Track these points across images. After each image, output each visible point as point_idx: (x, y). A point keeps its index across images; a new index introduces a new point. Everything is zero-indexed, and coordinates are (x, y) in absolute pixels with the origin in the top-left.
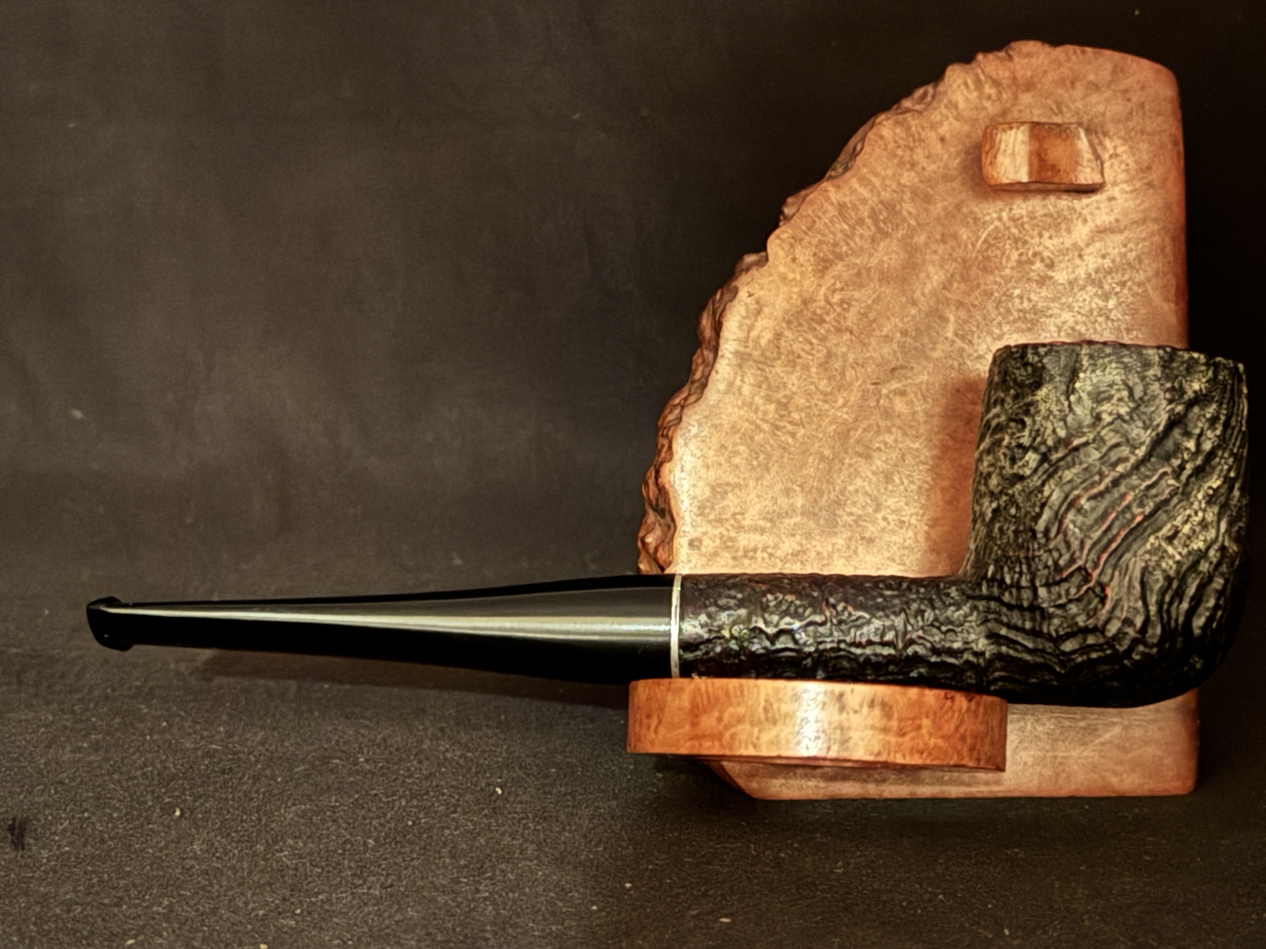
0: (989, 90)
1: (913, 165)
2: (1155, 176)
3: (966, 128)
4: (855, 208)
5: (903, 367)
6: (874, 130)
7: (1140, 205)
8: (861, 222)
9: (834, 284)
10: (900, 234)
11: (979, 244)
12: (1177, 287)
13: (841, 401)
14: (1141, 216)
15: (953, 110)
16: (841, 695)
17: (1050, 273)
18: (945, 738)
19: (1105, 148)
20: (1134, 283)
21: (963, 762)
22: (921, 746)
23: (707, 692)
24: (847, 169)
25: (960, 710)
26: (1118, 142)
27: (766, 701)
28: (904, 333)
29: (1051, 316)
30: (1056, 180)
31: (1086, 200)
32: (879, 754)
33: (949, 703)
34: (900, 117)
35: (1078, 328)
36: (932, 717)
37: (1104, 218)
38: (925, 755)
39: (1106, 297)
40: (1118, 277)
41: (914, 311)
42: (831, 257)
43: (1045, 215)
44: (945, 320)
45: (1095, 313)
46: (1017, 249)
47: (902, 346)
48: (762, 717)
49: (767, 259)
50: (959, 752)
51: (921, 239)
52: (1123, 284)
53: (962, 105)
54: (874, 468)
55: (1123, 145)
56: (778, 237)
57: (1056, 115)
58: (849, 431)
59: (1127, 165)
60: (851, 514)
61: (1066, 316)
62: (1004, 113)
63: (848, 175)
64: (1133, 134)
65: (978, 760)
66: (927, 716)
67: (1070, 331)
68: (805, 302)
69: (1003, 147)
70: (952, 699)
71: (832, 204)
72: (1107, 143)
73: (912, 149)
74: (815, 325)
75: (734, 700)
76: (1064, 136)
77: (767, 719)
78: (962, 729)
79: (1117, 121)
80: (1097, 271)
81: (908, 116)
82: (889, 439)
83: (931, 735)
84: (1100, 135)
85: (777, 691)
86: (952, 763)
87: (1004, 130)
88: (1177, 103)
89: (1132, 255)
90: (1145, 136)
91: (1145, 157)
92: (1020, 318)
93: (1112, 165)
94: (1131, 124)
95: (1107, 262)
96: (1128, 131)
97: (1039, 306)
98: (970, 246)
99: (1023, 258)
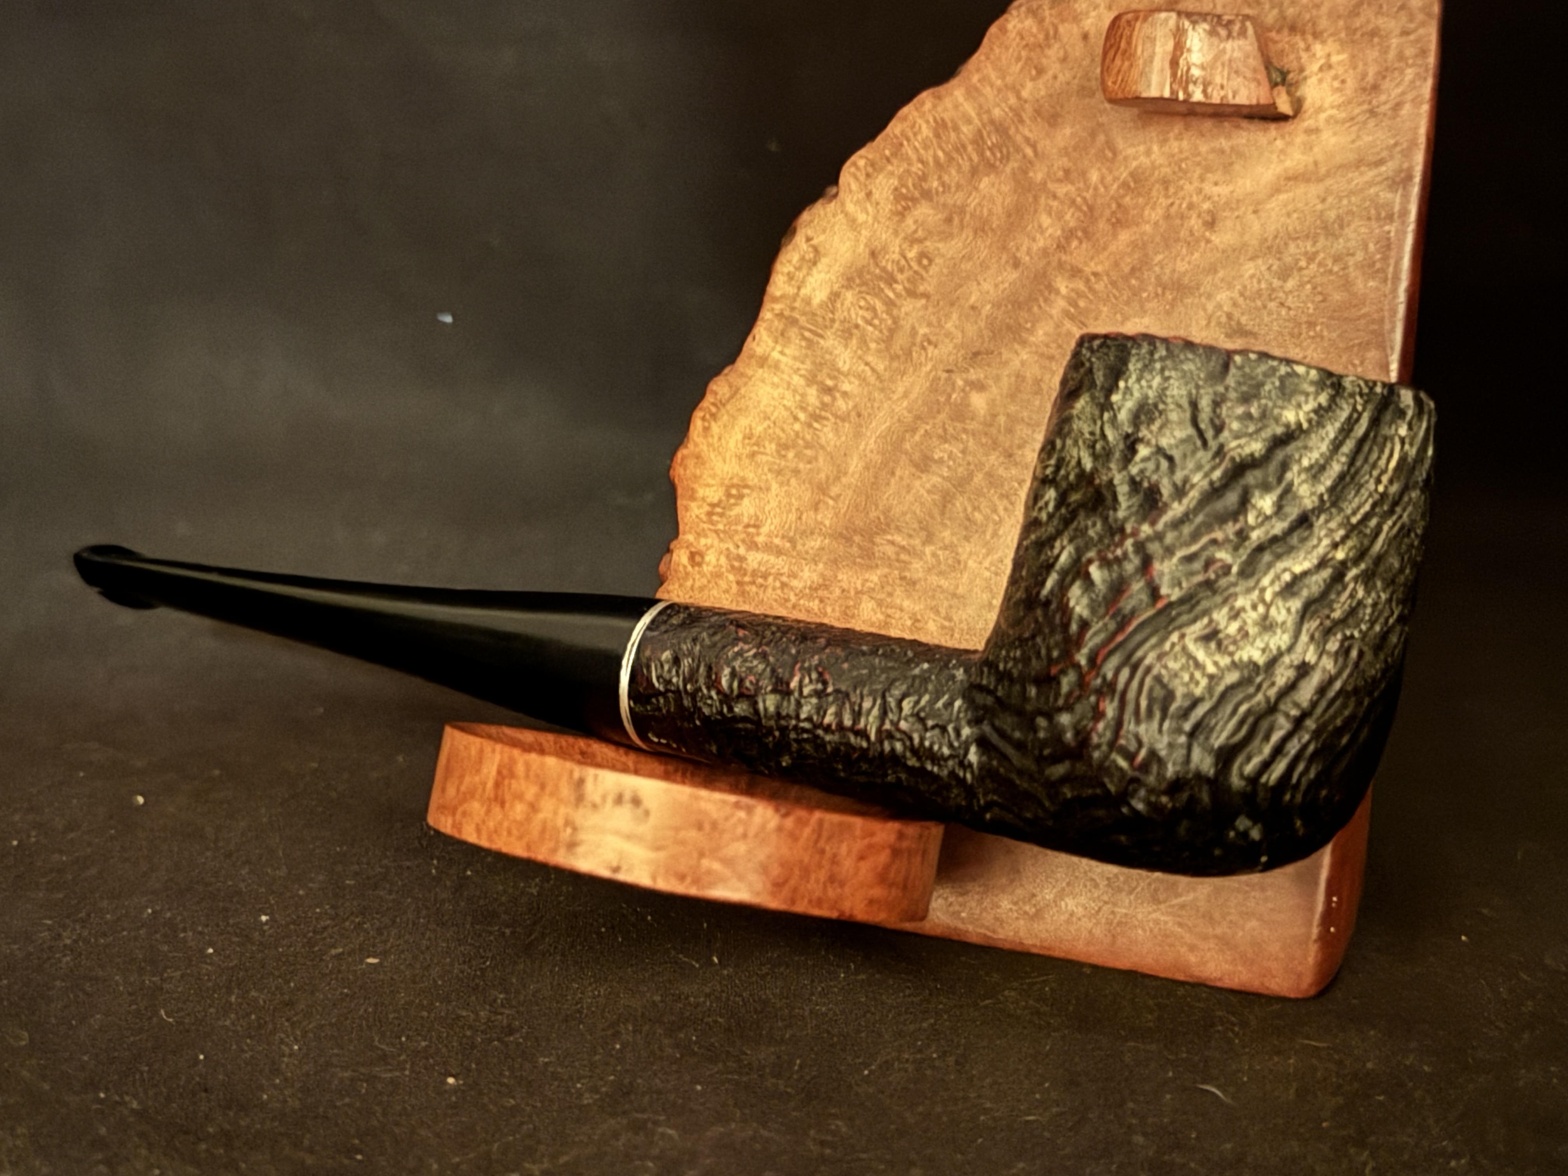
1: (1041, 72)
4: (956, 129)
5: (989, 352)
7: (1353, 141)
8: (961, 147)
9: (915, 231)
10: (1010, 167)
11: (1113, 188)
13: (901, 390)
14: (1353, 157)
16: (581, 781)
17: (1208, 233)
19: (1312, 57)
20: (1328, 256)
22: (684, 868)
25: (761, 827)
26: (1333, 47)
27: (500, 774)
28: (997, 306)
29: (1201, 296)
31: (1275, 131)
35: (1236, 314)
37: (1296, 159)
39: (1284, 274)
40: (1304, 246)
41: (1014, 275)
42: (917, 194)
43: (1213, 150)
44: (1051, 288)
45: (1265, 296)
46: (1167, 197)
47: (991, 322)
49: (837, 192)
51: (1038, 175)
52: (1311, 258)
54: (930, 483)
55: (1341, 52)
56: (854, 164)
58: (906, 432)
59: (1343, 82)
60: (892, 543)
61: (1223, 297)
63: (955, 81)
64: (1357, 37)
67: (1224, 319)
68: (873, 254)
71: (927, 121)
72: (1319, 49)
73: (1042, 49)
74: (882, 285)
79: (1334, 16)
80: (1276, 235)
82: (956, 448)
84: (1310, 38)
89: (1332, 215)
90: (1376, 40)
91: (1372, 71)
92: (1157, 295)
93: (1320, 81)
94: (1357, 22)
95: (1293, 223)
96: (1351, 31)
97: (1188, 280)
98: (1101, 190)
99: (1173, 211)
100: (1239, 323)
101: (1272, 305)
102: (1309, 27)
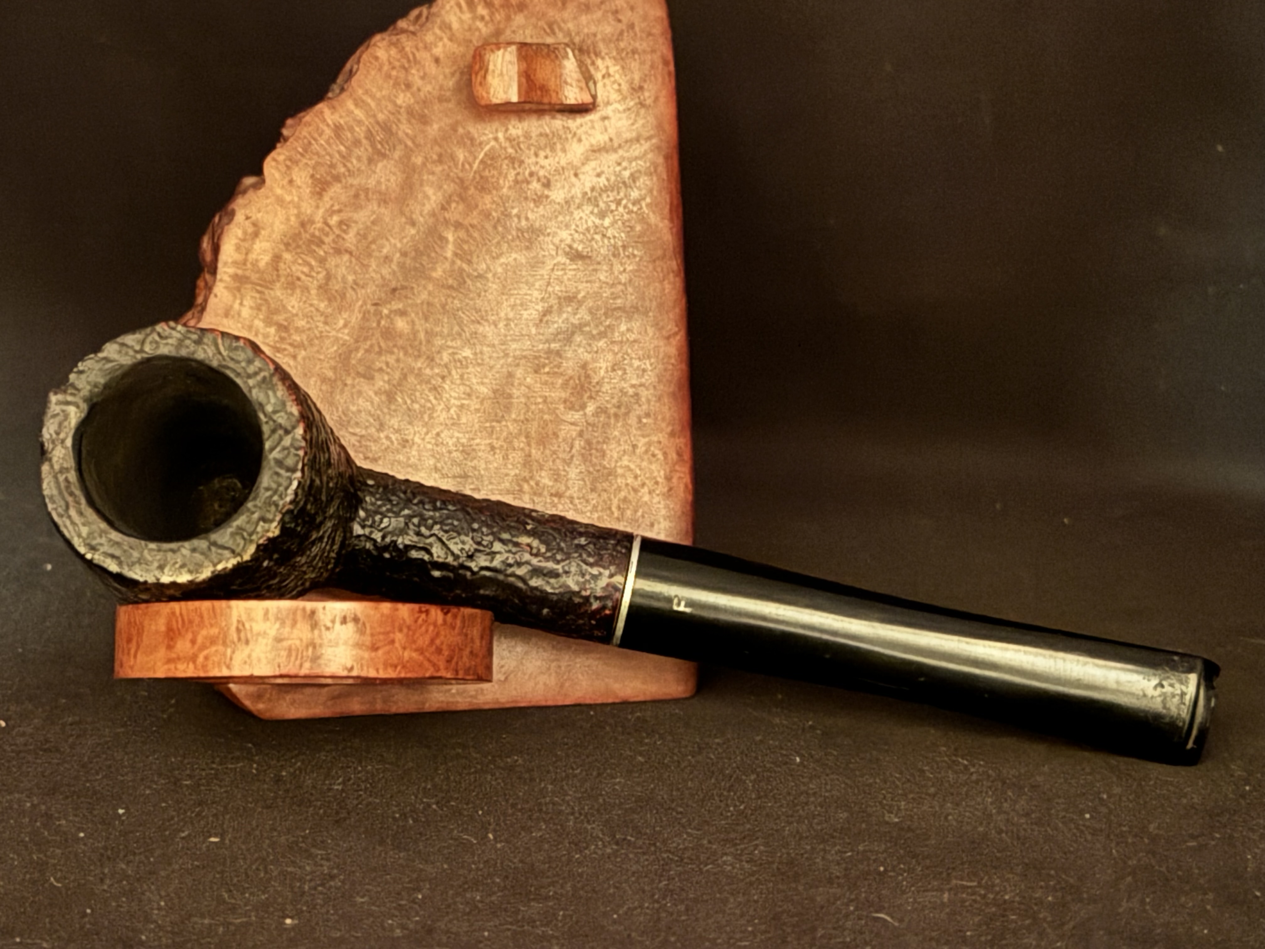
0: (482, 10)
1: (408, 86)
2: (648, 95)
3: (462, 49)
4: (351, 129)
5: (404, 288)
6: (370, 50)
7: (633, 124)
8: (357, 143)
9: (332, 206)
10: (397, 154)
11: (475, 166)
12: (671, 204)
13: (341, 323)
14: (634, 134)
15: (447, 31)
16: (313, 612)
17: (546, 192)
18: (421, 651)
19: (597, 69)
20: (629, 200)
21: (439, 674)
22: (395, 660)
23: (181, 614)
24: (342, 90)
25: (435, 625)
26: (609, 62)
27: (238, 621)
28: (404, 254)
29: (549, 234)
30: (547, 100)
31: (580, 120)
32: (352, 669)
33: (423, 616)
34: (394, 38)
35: (575, 245)
36: (405, 631)
37: (599, 138)
38: (399, 668)
39: (602, 215)
40: (612, 195)
41: (413, 231)
42: (329, 178)
43: (541, 135)
44: (442, 239)
45: (592, 231)
46: (514, 168)
47: (401, 266)
48: (235, 637)
49: (263, 181)
50: (434, 665)
51: (418, 160)
52: (618, 203)
53: (455, 25)
54: (376, 388)
55: (614, 65)
56: (274, 160)
57: (548, 34)
58: (350, 352)
59: (620, 85)
60: (354, 434)
61: (564, 234)
62: (498, 33)
63: (344, 95)
64: (624, 55)
65: (457, 672)
66: (401, 630)
67: (567, 249)
68: (303, 224)
69: (491, 67)
70: (427, 612)
71: (328, 125)
72: (599, 62)
73: (406, 70)
74: (314, 247)
75: (207, 622)
76: (553, 56)
77: (239, 639)
79: (607, 41)
80: (593, 189)
81: (403, 38)
82: (391, 359)
83: (404, 648)
84: (592, 55)
85: (248, 611)
86: (427, 675)
87: (492, 51)
88: (666, 23)
89: (626, 174)
90: (636, 56)
91: (637, 77)
92: (518, 237)
93: (605, 85)
94: (622, 45)
95: (602, 181)
96: (620, 51)
97: (537, 225)
98: (467, 166)
99: (520, 178)
100: (577, 251)
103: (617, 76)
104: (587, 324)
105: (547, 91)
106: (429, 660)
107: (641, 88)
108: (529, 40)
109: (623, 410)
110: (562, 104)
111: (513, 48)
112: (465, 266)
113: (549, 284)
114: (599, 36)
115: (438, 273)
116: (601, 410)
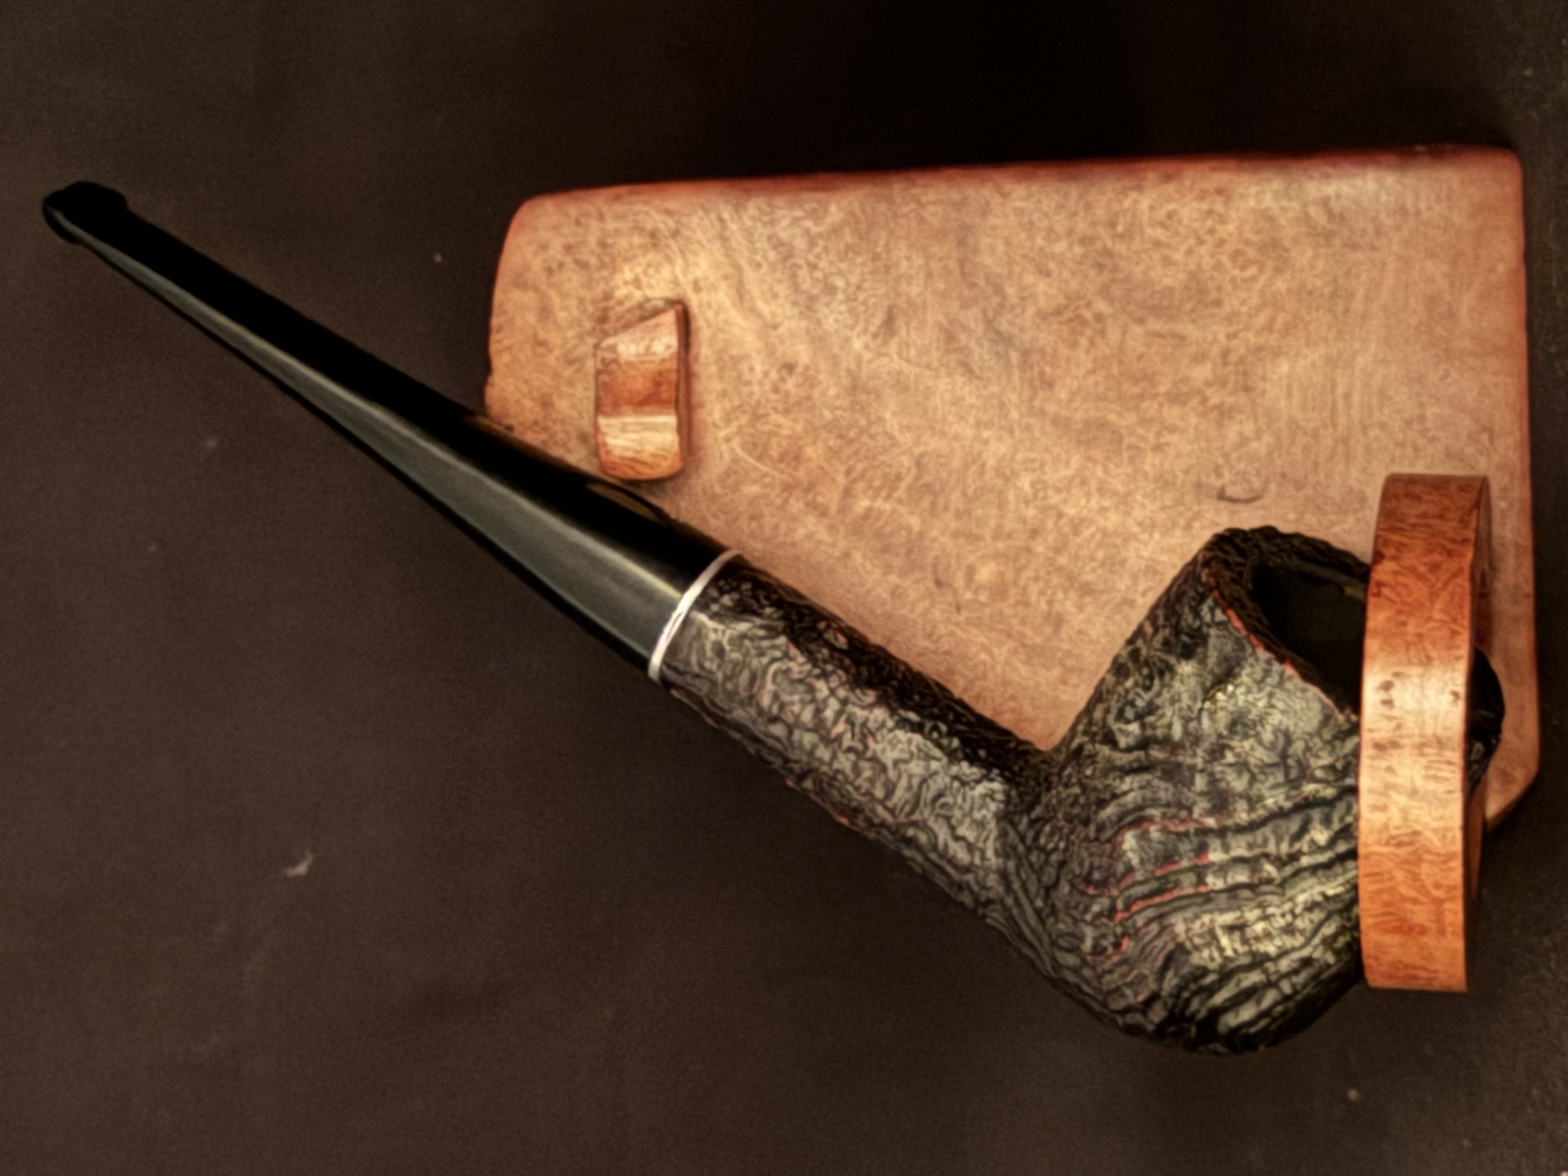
2: (663, 225)
5: (935, 570)
7: (703, 246)
11: (764, 469)
12: (813, 189)
13: (984, 656)
14: (717, 244)
16: (1377, 746)
17: (800, 369)
18: (1433, 596)
19: (628, 297)
20: (809, 252)
22: (1445, 632)
23: (1376, 916)
25: (1396, 573)
26: (618, 280)
27: (1387, 844)
28: (889, 568)
29: (859, 366)
30: (673, 377)
31: (699, 322)
32: (1456, 694)
33: (1386, 591)
35: (872, 329)
36: (1402, 618)
37: (723, 296)
38: (1457, 628)
39: (831, 290)
40: (803, 273)
43: (721, 377)
44: (867, 514)
45: (854, 305)
46: (768, 414)
47: (904, 573)
48: (1409, 849)
50: (1454, 575)
52: (813, 267)
54: (1073, 610)
55: (622, 272)
57: (582, 368)
58: (1024, 645)
59: (649, 265)
61: (858, 344)
64: (607, 260)
65: (1465, 541)
66: (1404, 624)
67: (879, 341)
69: (629, 454)
70: (1380, 584)
72: (620, 293)
75: (1387, 885)
76: (612, 368)
77: (1411, 843)
78: (1422, 569)
79: (589, 284)
80: (795, 304)
82: (1034, 589)
83: (1429, 619)
84: (612, 303)
85: (1374, 831)
87: (607, 451)
88: (562, 198)
89: (772, 255)
90: (610, 241)
91: (637, 240)
92: (862, 409)
93: (650, 286)
94: (593, 261)
95: (783, 290)
96: (602, 265)
97: (845, 382)
98: (767, 480)
99: (781, 407)
100: (881, 326)
101: (862, 296)
102: (603, 305)
103: (639, 270)
104: (985, 312)
105: (660, 373)
106: (1446, 584)
107: (653, 235)
108: (591, 394)
109: (1106, 261)
110: (679, 353)
111: (602, 421)
112: (903, 485)
113: (929, 367)
114: (582, 292)
115: (915, 522)
116: (1105, 292)
